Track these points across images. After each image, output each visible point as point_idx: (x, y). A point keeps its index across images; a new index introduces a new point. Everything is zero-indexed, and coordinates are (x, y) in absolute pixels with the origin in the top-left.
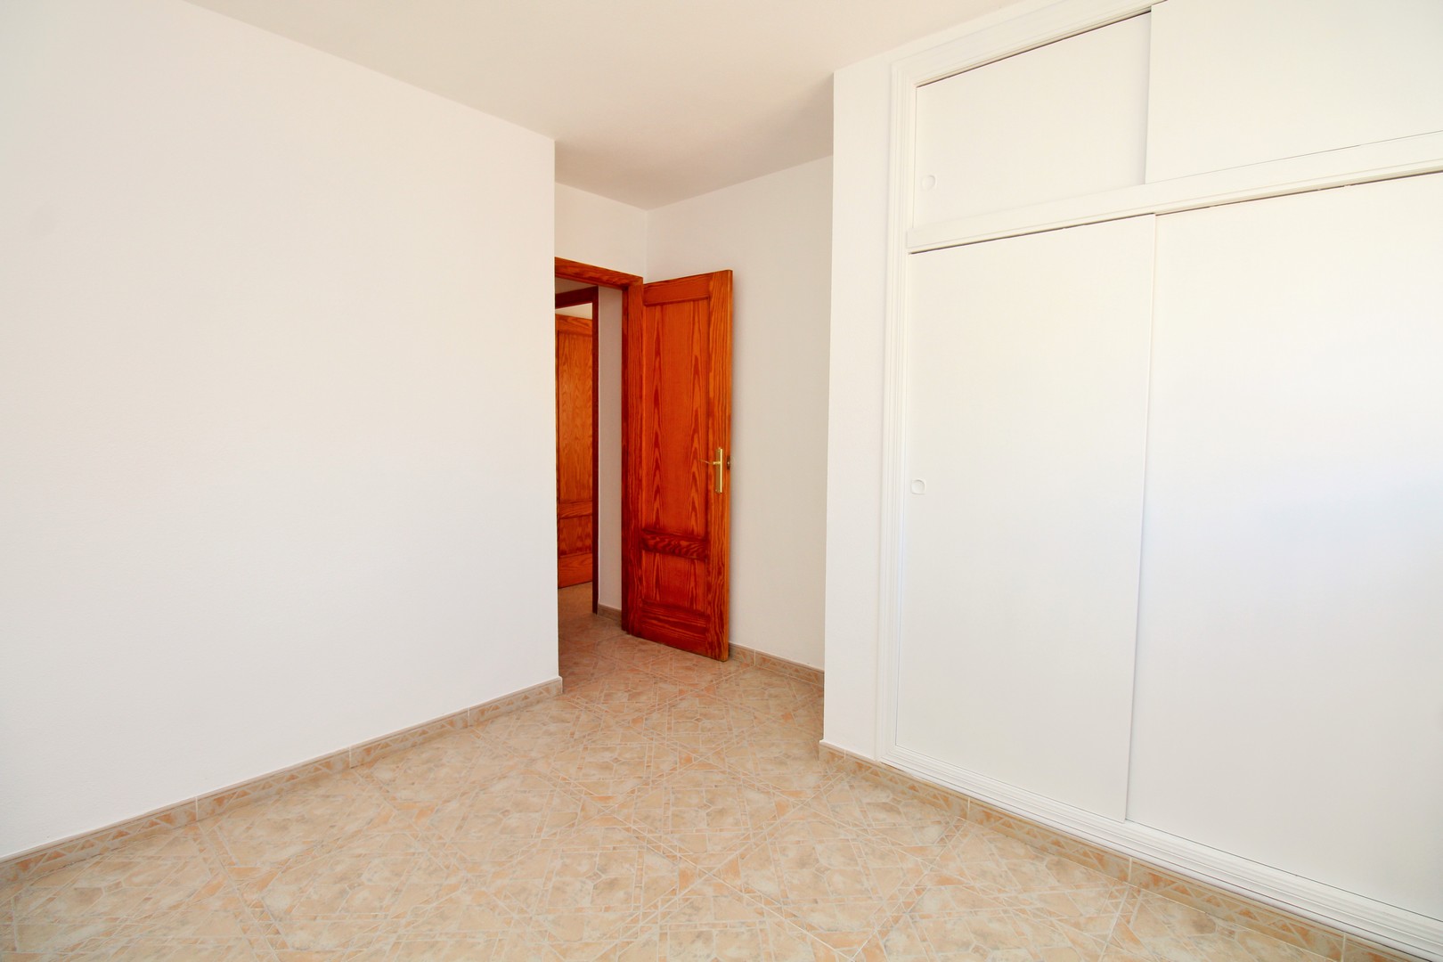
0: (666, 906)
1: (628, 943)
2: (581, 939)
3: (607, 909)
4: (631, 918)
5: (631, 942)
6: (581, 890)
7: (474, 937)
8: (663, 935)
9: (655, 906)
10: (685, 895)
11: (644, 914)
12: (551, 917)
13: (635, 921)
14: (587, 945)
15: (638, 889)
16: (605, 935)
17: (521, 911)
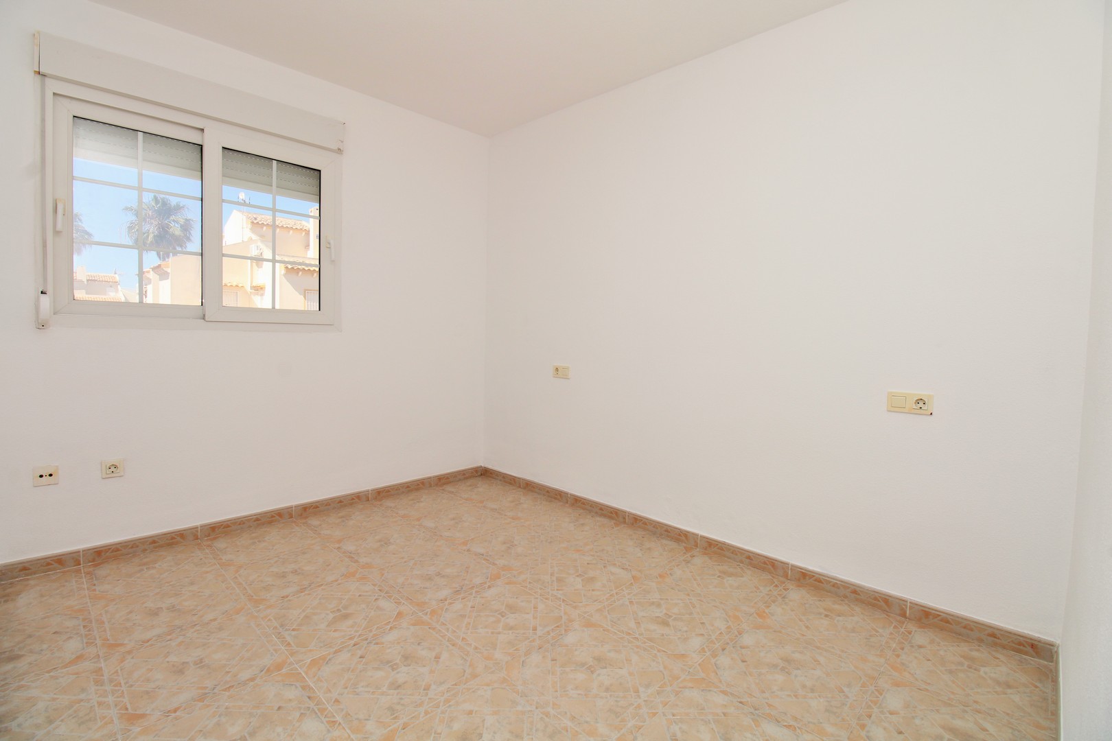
0: (416, 713)
1: (456, 685)
2: (493, 689)
3: (470, 712)
4: (450, 703)
5: (453, 685)
6: (495, 733)
7: (579, 694)
8: (427, 688)
9: (426, 713)
10: (396, 722)
11: (438, 707)
12: (520, 708)
13: (447, 701)
14: (488, 685)
15: (439, 731)
16: (474, 692)
17: (547, 715)
